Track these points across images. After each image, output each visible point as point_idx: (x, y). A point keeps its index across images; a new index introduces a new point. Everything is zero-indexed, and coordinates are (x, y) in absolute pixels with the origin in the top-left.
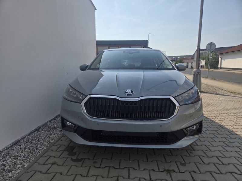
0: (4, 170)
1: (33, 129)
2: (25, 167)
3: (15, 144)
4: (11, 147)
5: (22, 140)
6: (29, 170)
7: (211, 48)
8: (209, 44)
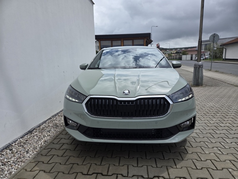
3: (6, 148)
4: (2, 151)
7: (214, 40)
8: (212, 36)
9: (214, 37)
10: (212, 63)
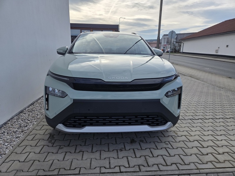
0: (21, 126)
1: (30, 103)
2: (35, 124)
3: (21, 113)
4: (19, 114)
5: (25, 111)
6: (39, 125)
7: (172, 36)
8: (170, 32)
9: (172, 33)
10: (170, 55)
